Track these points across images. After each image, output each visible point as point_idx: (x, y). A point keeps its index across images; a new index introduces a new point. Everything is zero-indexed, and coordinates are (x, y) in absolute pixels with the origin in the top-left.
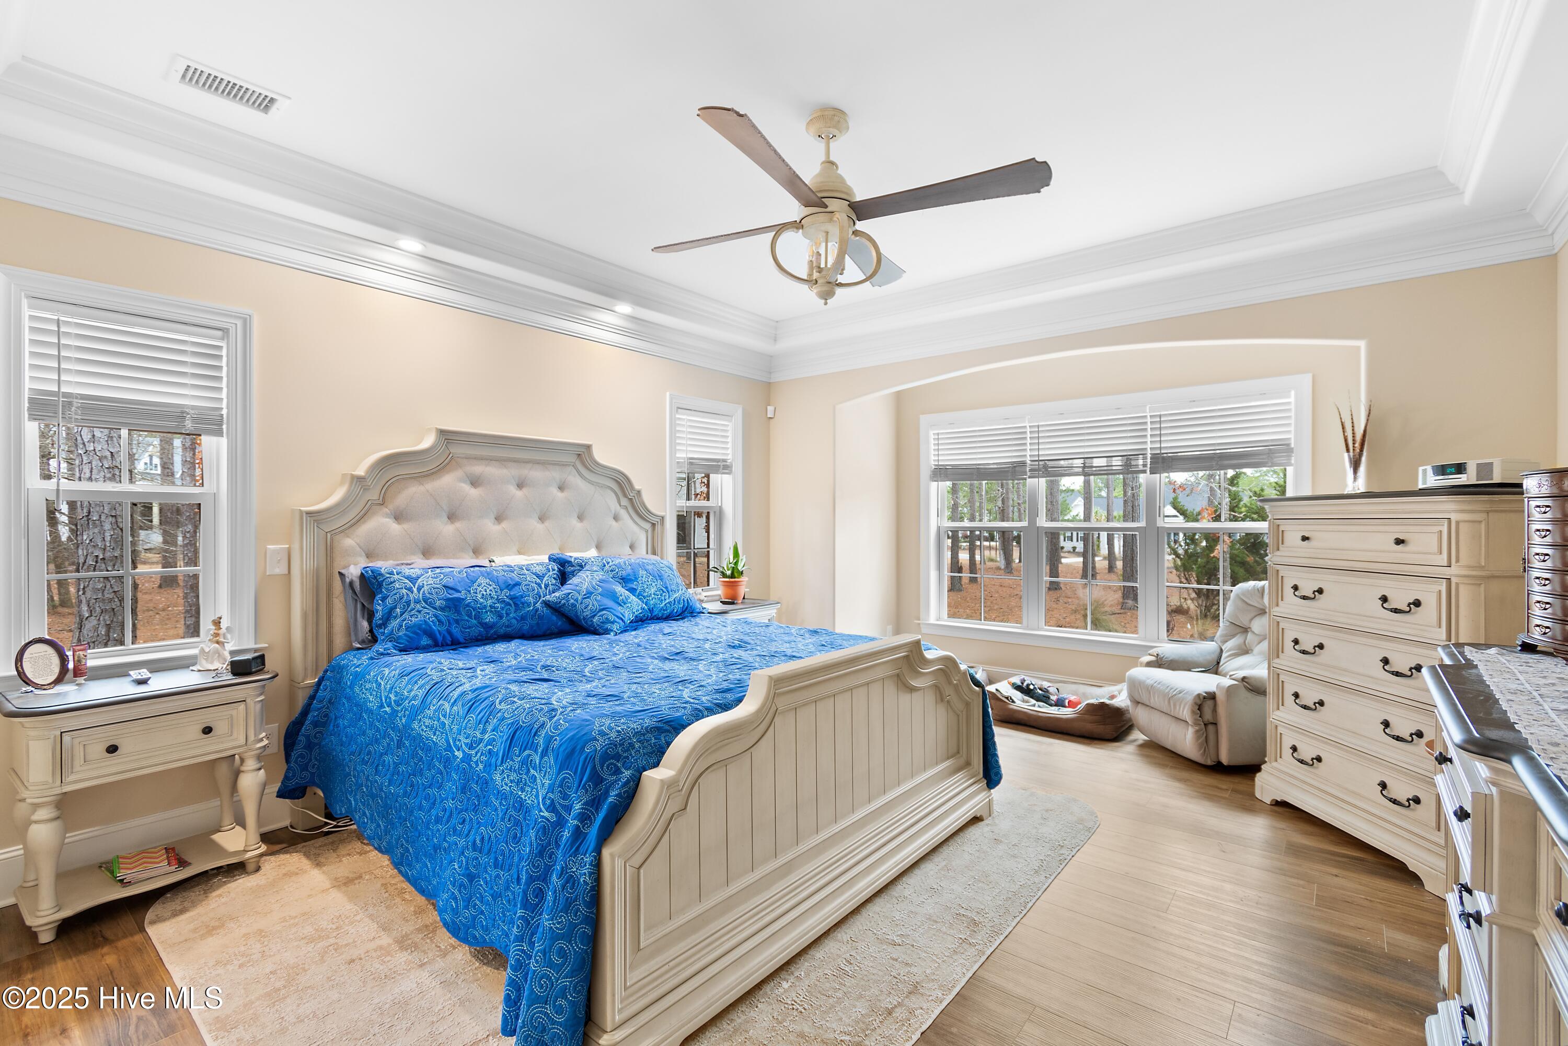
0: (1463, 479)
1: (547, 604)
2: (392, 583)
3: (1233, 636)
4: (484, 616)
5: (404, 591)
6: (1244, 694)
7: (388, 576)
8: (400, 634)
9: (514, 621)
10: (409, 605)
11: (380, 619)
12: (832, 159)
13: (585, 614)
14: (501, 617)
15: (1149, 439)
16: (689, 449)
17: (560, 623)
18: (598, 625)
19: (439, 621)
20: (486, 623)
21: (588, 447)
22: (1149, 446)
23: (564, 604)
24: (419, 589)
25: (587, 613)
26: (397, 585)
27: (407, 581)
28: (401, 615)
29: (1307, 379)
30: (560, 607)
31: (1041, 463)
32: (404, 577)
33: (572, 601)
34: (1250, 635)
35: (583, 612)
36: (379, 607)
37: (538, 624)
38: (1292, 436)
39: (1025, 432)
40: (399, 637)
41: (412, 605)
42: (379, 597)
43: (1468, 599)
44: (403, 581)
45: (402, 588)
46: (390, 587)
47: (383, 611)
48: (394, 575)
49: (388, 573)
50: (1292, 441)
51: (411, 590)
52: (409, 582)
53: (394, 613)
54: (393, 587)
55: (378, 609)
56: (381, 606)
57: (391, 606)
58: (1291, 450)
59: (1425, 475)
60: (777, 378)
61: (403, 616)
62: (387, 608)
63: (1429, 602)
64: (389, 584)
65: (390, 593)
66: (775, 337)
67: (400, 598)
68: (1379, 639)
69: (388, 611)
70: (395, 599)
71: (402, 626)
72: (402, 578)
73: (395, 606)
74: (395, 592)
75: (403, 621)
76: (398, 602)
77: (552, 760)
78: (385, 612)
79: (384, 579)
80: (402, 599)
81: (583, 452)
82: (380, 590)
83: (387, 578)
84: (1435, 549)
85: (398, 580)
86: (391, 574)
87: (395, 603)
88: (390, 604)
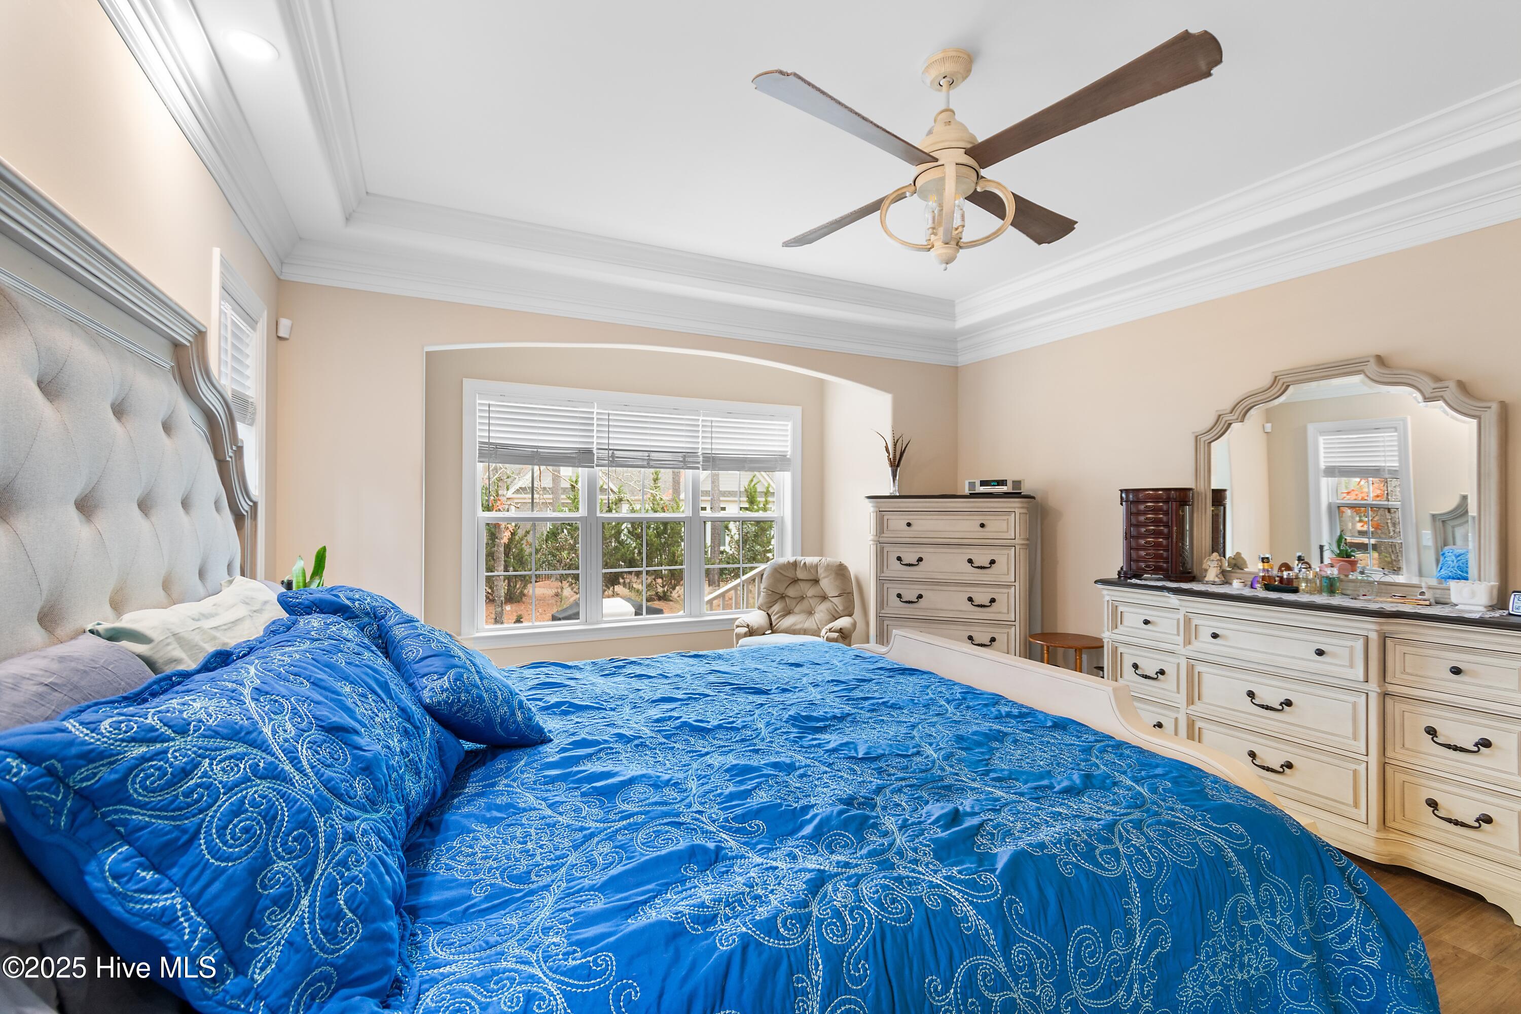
0: (1004, 489)
2: (185, 773)
3: (775, 602)
5: (263, 786)
7: (140, 750)
8: (349, 946)
12: (951, 107)
13: (501, 711)
15: (700, 440)
18: (526, 728)
21: (200, 335)
22: (700, 446)
23: (467, 701)
24: (293, 759)
25: (504, 708)
28: (308, 880)
29: (798, 411)
30: (458, 711)
31: (610, 452)
33: (475, 691)
34: (787, 599)
35: (497, 708)
36: (162, 901)
38: (788, 449)
39: (592, 418)
40: (354, 960)
42: (126, 860)
43: (1023, 555)
44: (228, 752)
45: (249, 780)
46: (177, 796)
47: (209, 903)
48: (169, 739)
49: (133, 740)
50: (789, 453)
51: (274, 774)
52: (250, 749)
53: (264, 887)
54: (200, 790)
55: (164, 909)
56: (170, 891)
57: (236, 868)
58: (789, 460)
59: (972, 485)
60: (291, 274)
61: (316, 877)
62: (216, 886)
63: (1001, 560)
64: (171, 784)
65: (196, 820)
66: (350, 215)
67: (264, 818)
68: (966, 586)
69: (234, 893)
70: (246, 830)
71: (339, 915)
72: (211, 743)
73: (255, 858)
74: (225, 803)
75: (330, 895)
76: (260, 836)
77: (1277, 880)
78: (226, 901)
79: (131, 770)
80: (270, 817)
81: (189, 341)
82: (112, 825)
83: (144, 759)
84: (1005, 529)
85: (206, 753)
86: (154, 740)
87: (252, 848)
88: (227, 860)
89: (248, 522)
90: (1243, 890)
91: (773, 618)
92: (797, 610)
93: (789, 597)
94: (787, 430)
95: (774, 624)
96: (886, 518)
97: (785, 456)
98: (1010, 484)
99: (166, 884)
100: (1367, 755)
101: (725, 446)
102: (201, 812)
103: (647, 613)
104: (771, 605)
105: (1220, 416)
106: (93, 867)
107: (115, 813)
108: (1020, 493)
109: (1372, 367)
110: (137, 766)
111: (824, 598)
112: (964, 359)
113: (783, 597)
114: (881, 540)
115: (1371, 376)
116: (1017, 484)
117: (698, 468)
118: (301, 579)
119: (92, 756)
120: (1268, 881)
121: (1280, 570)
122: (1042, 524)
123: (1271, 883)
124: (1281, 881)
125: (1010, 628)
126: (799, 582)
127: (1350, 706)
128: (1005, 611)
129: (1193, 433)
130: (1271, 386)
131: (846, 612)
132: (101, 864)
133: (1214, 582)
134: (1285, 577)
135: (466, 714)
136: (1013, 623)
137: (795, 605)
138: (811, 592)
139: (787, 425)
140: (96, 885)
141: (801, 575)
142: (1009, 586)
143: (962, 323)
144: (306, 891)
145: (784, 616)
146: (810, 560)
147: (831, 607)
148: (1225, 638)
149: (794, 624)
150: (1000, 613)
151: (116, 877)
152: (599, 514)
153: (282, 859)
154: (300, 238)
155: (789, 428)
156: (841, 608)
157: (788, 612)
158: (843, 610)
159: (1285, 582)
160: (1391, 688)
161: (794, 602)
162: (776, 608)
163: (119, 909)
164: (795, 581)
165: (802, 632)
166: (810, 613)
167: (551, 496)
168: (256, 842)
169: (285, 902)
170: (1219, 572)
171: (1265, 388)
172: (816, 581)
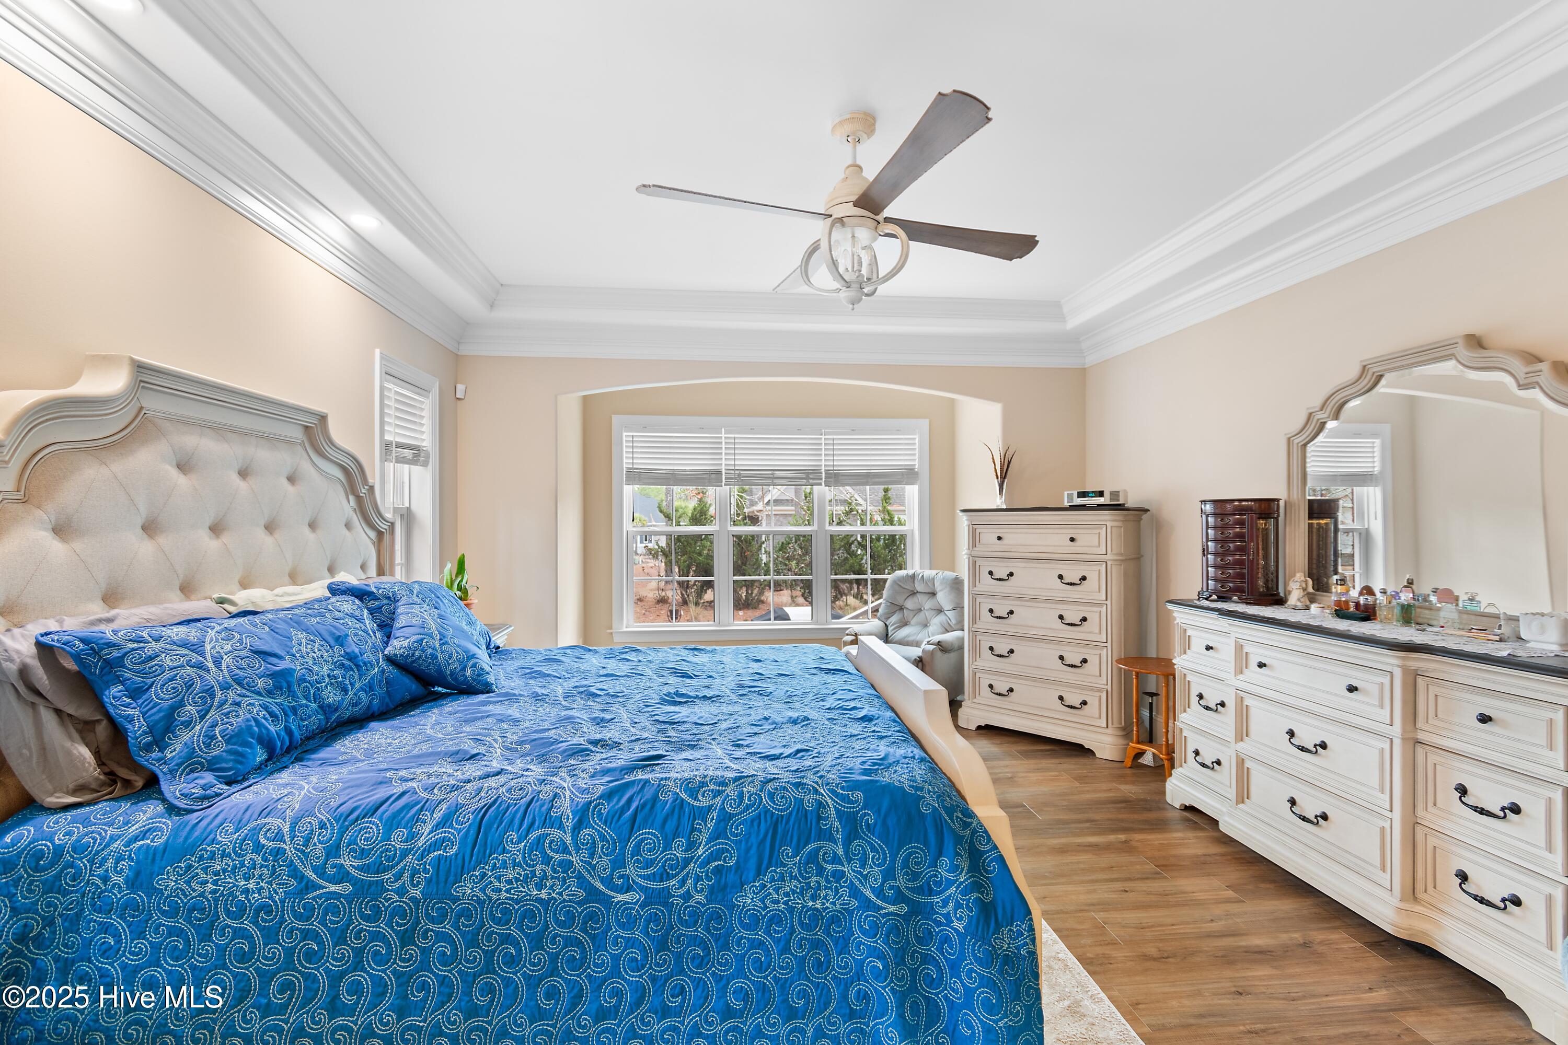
0: (1101, 500)
1: (390, 660)
2: (151, 658)
3: (894, 613)
4: (325, 694)
5: (190, 670)
6: (939, 653)
7: (134, 645)
8: (216, 753)
9: (362, 694)
10: (213, 696)
11: (145, 733)
13: (452, 667)
14: (345, 690)
15: (823, 458)
16: (398, 431)
17: (411, 686)
18: (475, 680)
19: (272, 714)
20: (329, 706)
21: (323, 418)
22: (823, 463)
23: (421, 656)
24: (217, 662)
25: (455, 666)
26: (168, 662)
27: (185, 651)
28: (202, 718)
29: (925, 423)
30: (413, 662)
31: (737, 472)
32: (174, 643)
33: (429, 651)
35: (449, 664)
36: (130, 712)
37: (388, 692)
38: (916, 463)
39: (721, 443)
40: (217, 759)
41: (219, 694)
42: (119, 692)
43: (1116, 574)
44: (178, 652)
45: (183, 666)
46: (145, 668)
47: (149, 717)
48: (149, 642)
49: (131, 640)
50: (917, 467)
51: (200, 666)
52: (191, 653)
53: (179, 716)
54: (157, 667)
55: (129, 715)
56: (135, 708)
57: (166, 704)
58: (917, 473)
59: (1070, 497)
60: (465, 350)
61: (207, 717)
62: (155, 710)
63: (1092, 577)
64: (143, 662)
65: (152, 680)
66: (493, 303)
67: (185, 684)
68: (1057, 603)
69: (161, 714)
70: (174, 688)
71: (213, 737)
72: (171, 647)
73: (175, 702)
74: (167, 675)
75: (212, 727)
76: (181, 692)
77: (875, 841)
78: (157, 717)
79: (126, 653)
80: (189, 685)
81: (315, 424)
82: (118, 677)
83: (133, 650)
84: (1097, 544)
85: (165, 651)
86: (141, 642)
87: (175, 697)
88: (162, 699)
89: (387, 537)
90: (832, 839)
91: (890, 629)
92: (913, 622)
93: (907, 608)
94: (914, 444)
95: (890, 635)
96: (978, 531)
97: (913, 469)
98: (1107, 494)
99: (134, 705)
100: (1391, 811)
101: (847, 462)
102: (155, 677)
103: (775, 619)
104: (889, 616)
105: (1311, 414)
106: (107, 693)
107: (120, 671)
108: (1120, 505)
109: (1462, 351)
110: (130, 652)
111: (940, 611)
112: (1090, 360)
113: (901, 608)
114: (974, 554)
115: (1462, 361)
116: (1115, 495)
117: (820, 484)
118: (449, 578)
119: (110, 645)
120: (864, 839)
121: (1361, 594)
122: (1157, 539)
123: (866, 841)
124: (877, 842)
125: (1102, 650)
126: (918, 594)
127: (1377, 752)
128: (1097, 631)
129: (1286, 434)
130: (1360, 378)
131: (958, 627)
132: (110, 692)
133: (1296, 606)
134: (1362, 602)
135: (420, 665)
136: (1105, 645)
137: (912, 616)
138: (928, 604)
139: (914, 439)
140: (106, 700)
141: (919, 587)
142: (1100, 605)
143: (1073, 323)
144: (200, 722)
145: (900, 627)
146: (928, 573)
147: (945, 622)
148: (1272, 667)
149: (908, 636)
150: (1090, 633)
151: (114, 698)
152: (828, 528)
153: (191, 705)
154: (468, 324)
155: (917, 441)
156: (953, 622)
157: (904, 623)
158: (956, 624)
159: (1362, 608)
160: (1421, 736)
161: (912, 614)
162: (894, 619)
163: (113, 711)
164: (914, 593)
165: (915, 644)
166: (925, 625)
167: (793, 508)
168: (178, 695)
169: (188, 724)
170: (1302, 594)
171: (1353, 381)
172: (934, 594)
